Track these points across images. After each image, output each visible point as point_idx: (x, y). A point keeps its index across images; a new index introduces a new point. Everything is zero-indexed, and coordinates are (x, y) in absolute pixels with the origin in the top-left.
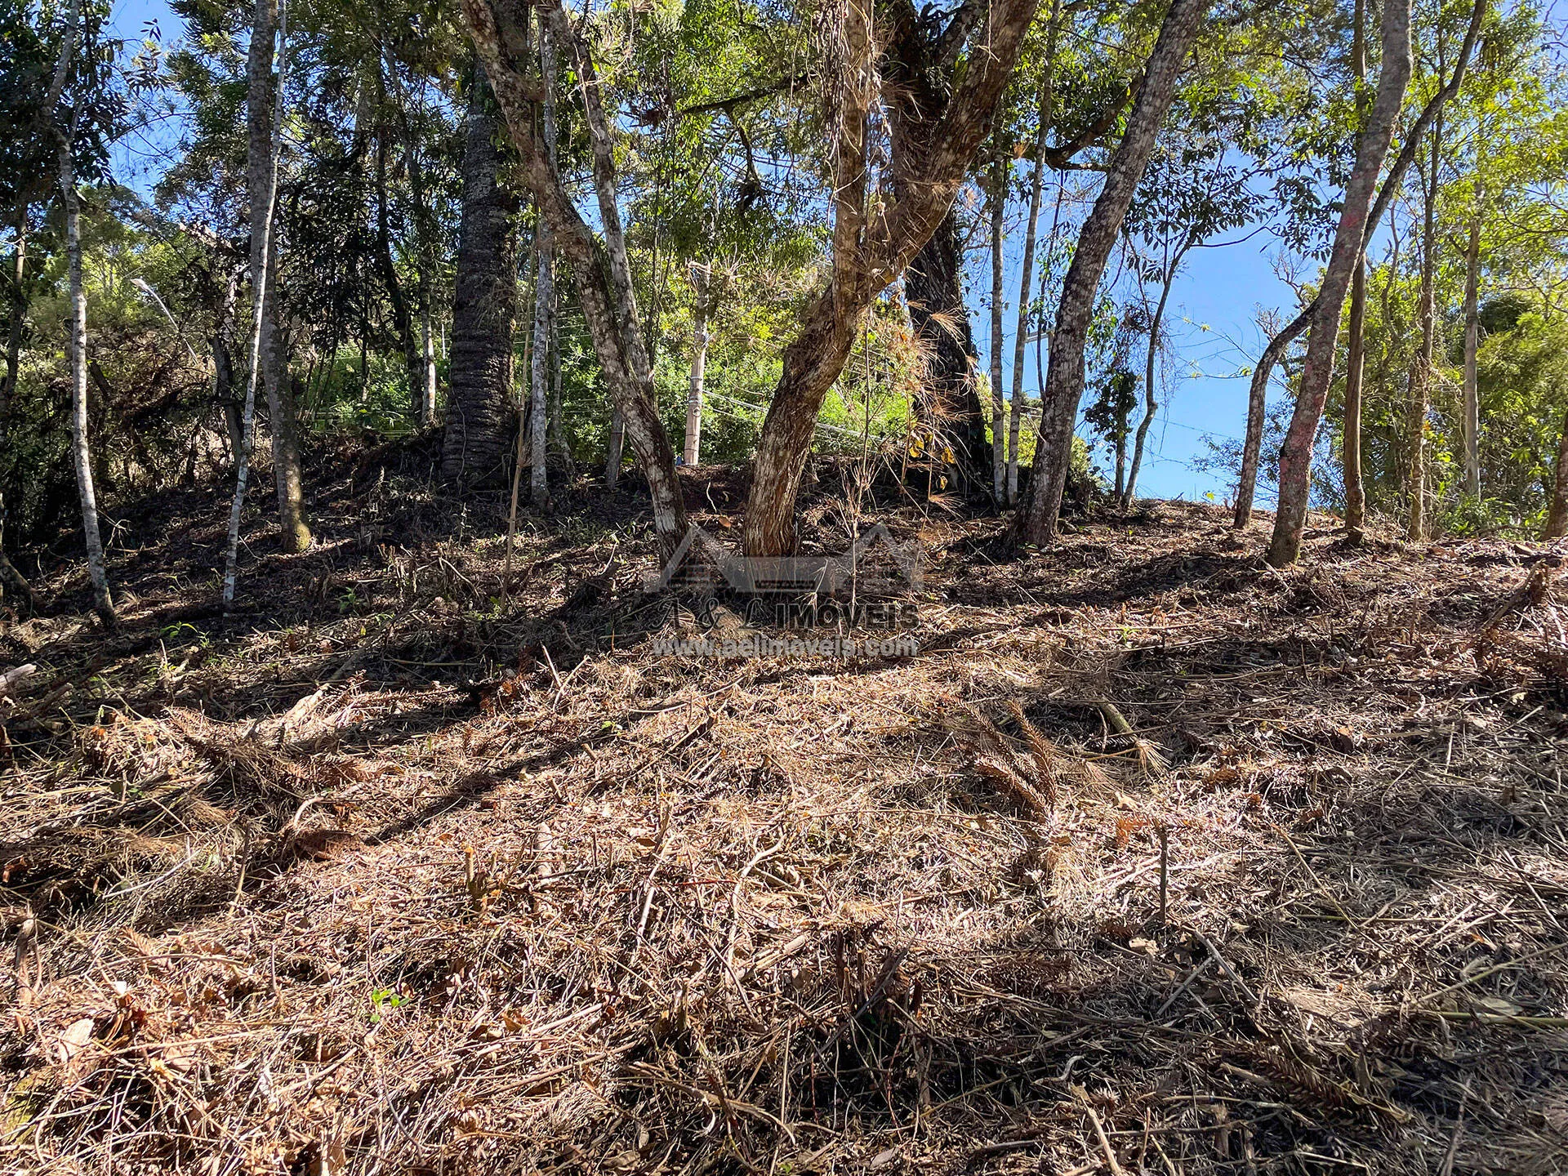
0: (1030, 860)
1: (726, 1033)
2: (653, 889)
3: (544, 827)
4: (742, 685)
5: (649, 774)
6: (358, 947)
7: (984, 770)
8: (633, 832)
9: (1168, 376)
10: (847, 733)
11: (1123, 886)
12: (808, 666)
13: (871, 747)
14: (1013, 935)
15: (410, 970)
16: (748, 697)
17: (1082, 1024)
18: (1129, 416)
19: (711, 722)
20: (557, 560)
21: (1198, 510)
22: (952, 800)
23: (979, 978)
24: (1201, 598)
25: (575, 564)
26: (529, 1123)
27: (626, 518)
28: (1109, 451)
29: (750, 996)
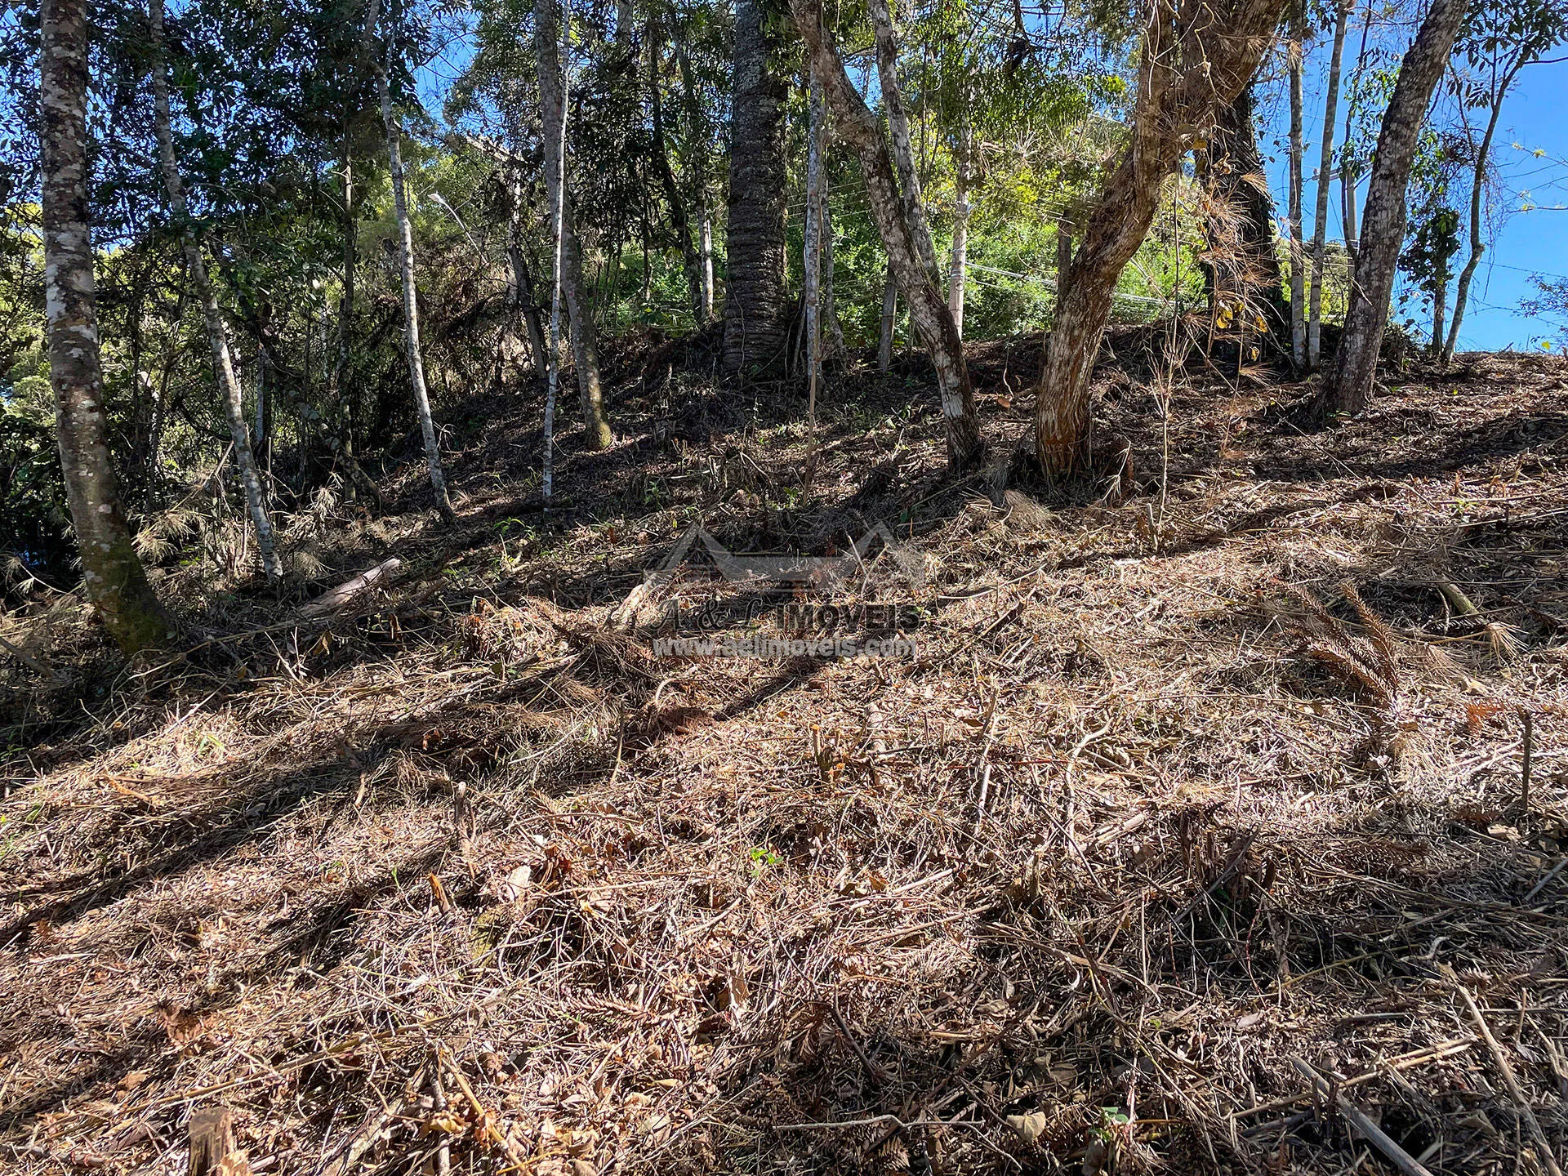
0: (1374, 745)
1: (1076, 901)
2: (989, 767)
3: (873, 706)
4: (1045, 570)
5: (964, 658)
6: (729, 811)
7: (1317, 655)
8: (958, 713)
9: (1495, 210)
10: (1159, 617)
11: (1478, 773)
12: (1111, 550)
13: (1186, 631)
14: (1360, 819)
15: (774, 832)
16: (1053, 582)
17: (1444, 907)
18: (1448, 261)
19: (1021, 607)
20: (837, 448)
21: (1532, 362)
22: (1283, 685)
23: (1329, 859)
24: (1547, 465)
25: (856, 451)
26: (905, 969)
27: (900, 402)
28: (1426, 301)
29: (1094, 868)
